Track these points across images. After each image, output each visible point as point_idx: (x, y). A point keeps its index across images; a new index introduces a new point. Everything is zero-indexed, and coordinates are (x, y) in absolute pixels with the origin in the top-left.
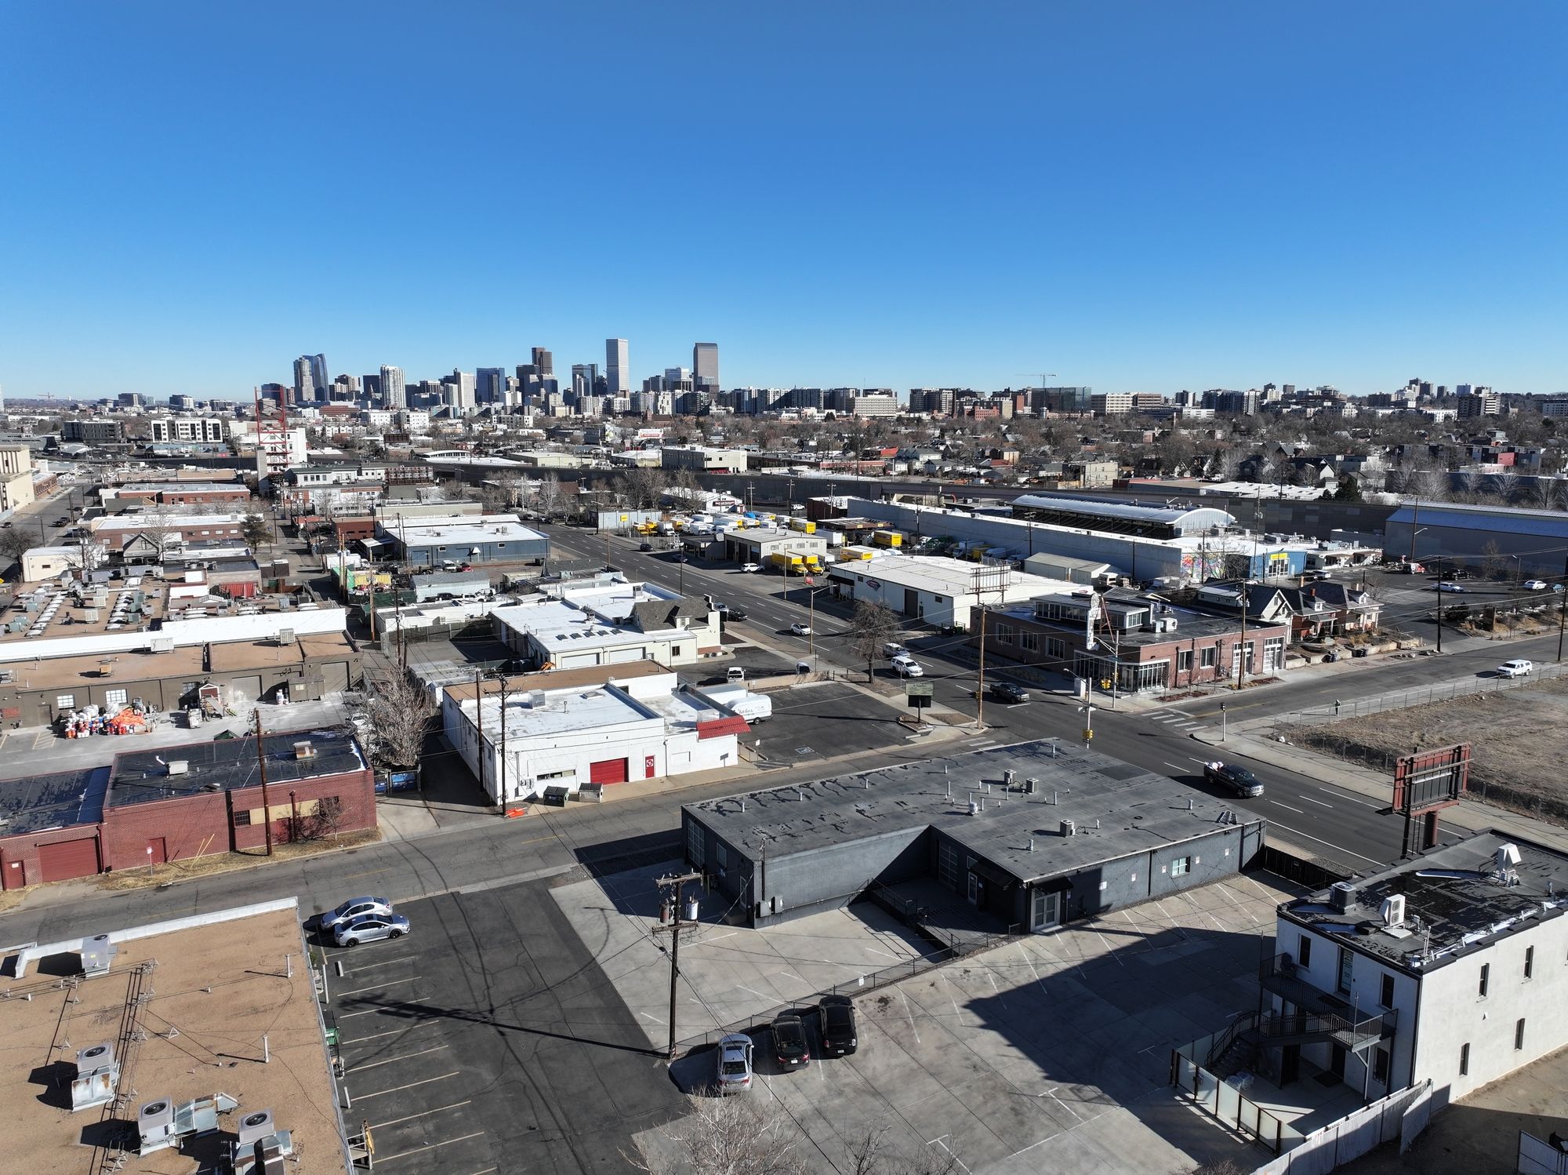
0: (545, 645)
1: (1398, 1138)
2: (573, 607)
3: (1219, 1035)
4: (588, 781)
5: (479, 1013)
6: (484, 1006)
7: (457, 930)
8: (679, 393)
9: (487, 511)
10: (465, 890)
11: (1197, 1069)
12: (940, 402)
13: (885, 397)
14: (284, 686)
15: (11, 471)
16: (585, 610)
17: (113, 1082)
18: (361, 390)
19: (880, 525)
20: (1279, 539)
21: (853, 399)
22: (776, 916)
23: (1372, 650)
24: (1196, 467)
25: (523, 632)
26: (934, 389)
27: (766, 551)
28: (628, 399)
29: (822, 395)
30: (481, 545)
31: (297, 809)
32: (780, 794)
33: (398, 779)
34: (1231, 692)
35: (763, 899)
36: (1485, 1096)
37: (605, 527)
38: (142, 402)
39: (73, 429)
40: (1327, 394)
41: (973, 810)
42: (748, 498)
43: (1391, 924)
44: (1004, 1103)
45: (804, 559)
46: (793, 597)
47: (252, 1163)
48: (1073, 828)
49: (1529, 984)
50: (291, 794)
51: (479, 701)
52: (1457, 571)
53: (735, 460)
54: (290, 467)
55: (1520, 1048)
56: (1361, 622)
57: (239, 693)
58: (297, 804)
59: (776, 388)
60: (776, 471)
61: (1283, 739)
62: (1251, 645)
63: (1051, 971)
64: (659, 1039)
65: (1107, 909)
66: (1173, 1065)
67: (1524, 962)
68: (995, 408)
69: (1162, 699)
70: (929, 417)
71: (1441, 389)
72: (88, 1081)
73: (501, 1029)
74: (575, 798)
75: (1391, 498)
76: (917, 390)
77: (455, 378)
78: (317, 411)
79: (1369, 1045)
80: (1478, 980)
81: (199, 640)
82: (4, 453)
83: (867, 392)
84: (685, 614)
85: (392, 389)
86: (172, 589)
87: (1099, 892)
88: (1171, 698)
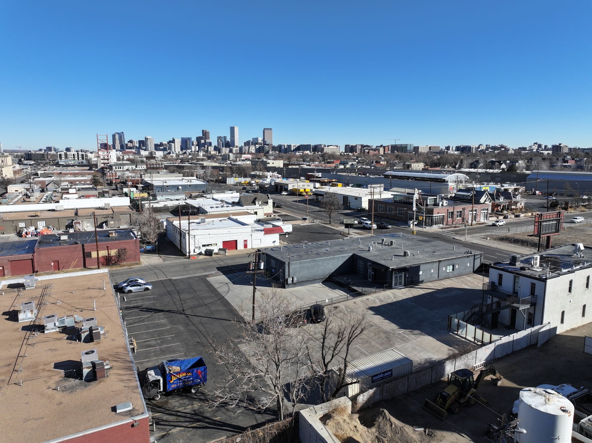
0: (206, 209)
1: (537, 344)
2: (216, 200)
3: (466, 312)
4: (222, 247)
5: (179, 311)
6: (181, 309)
7: (170, 289)
8: (258, 146)
9: (184, 176)
10: (173, 278)
11: (458, 321)
12: (356, 150)
13: (335, 147)
14: (106, 222)
15: (4, 164)
16: (221, 201)
17: (35, 314)
18: (138, 145)
19: (334, 180)
20: (485, 183)
21: (323, 148)
22: (294, 284)
23: (522, 215)
24: (453, 166)
25: (197, 206)
26: (354, 144)
27: (290, 187)
28: (238, 148)
29: (312, 147)
30: (182, 186)
31: (109, 253)
32: (295, 246)
33: (149, 248)
34: (469, 227)
35: (289, 277)
36: (570, 332)
37: (229, 183)
38: (55, 150)
39: (29, 156)
40: (502, 147)
41: (370, 249)
42: (284, 175)
43: (534, 266)
44: (383, 335)
45: (305, 190)
46: (300, 201)
47: (88, 332)
48: (409, 253)
49: (588, 291)
50: (107, 247)
51: (180, 222)
52: (554, 193)
53: (279, 164)
54: (110, 164)
55: (584, 317)
56: (518, 206)
57: (89, 224)
58: (110, 251)
59: (294, 144)
60: (294, 167)
61: (489, 238)
62: (476, 210)
63: (400, 299)
64: (248, 318)
65: (422, 282)
66: (449, 322)
67: (586, 282)
68: (377, 151)
69: (442, 228)
70: (352, 154)
71: (546, 146)
72: (25, 312)
73: (187, 315)
74: (216, 254)
75: (528, 172)
76: (347, 145)
77: (173, 141)
78: (121, 153)
79: (526, 308)
80: (568, 286)
81: (73, 207)
82: (2, 158)
83: (328, 146)
84: (259, 200)
85: (149, 145)
86: (64, 195)
87: (419, 275)
88: (445, 228)
